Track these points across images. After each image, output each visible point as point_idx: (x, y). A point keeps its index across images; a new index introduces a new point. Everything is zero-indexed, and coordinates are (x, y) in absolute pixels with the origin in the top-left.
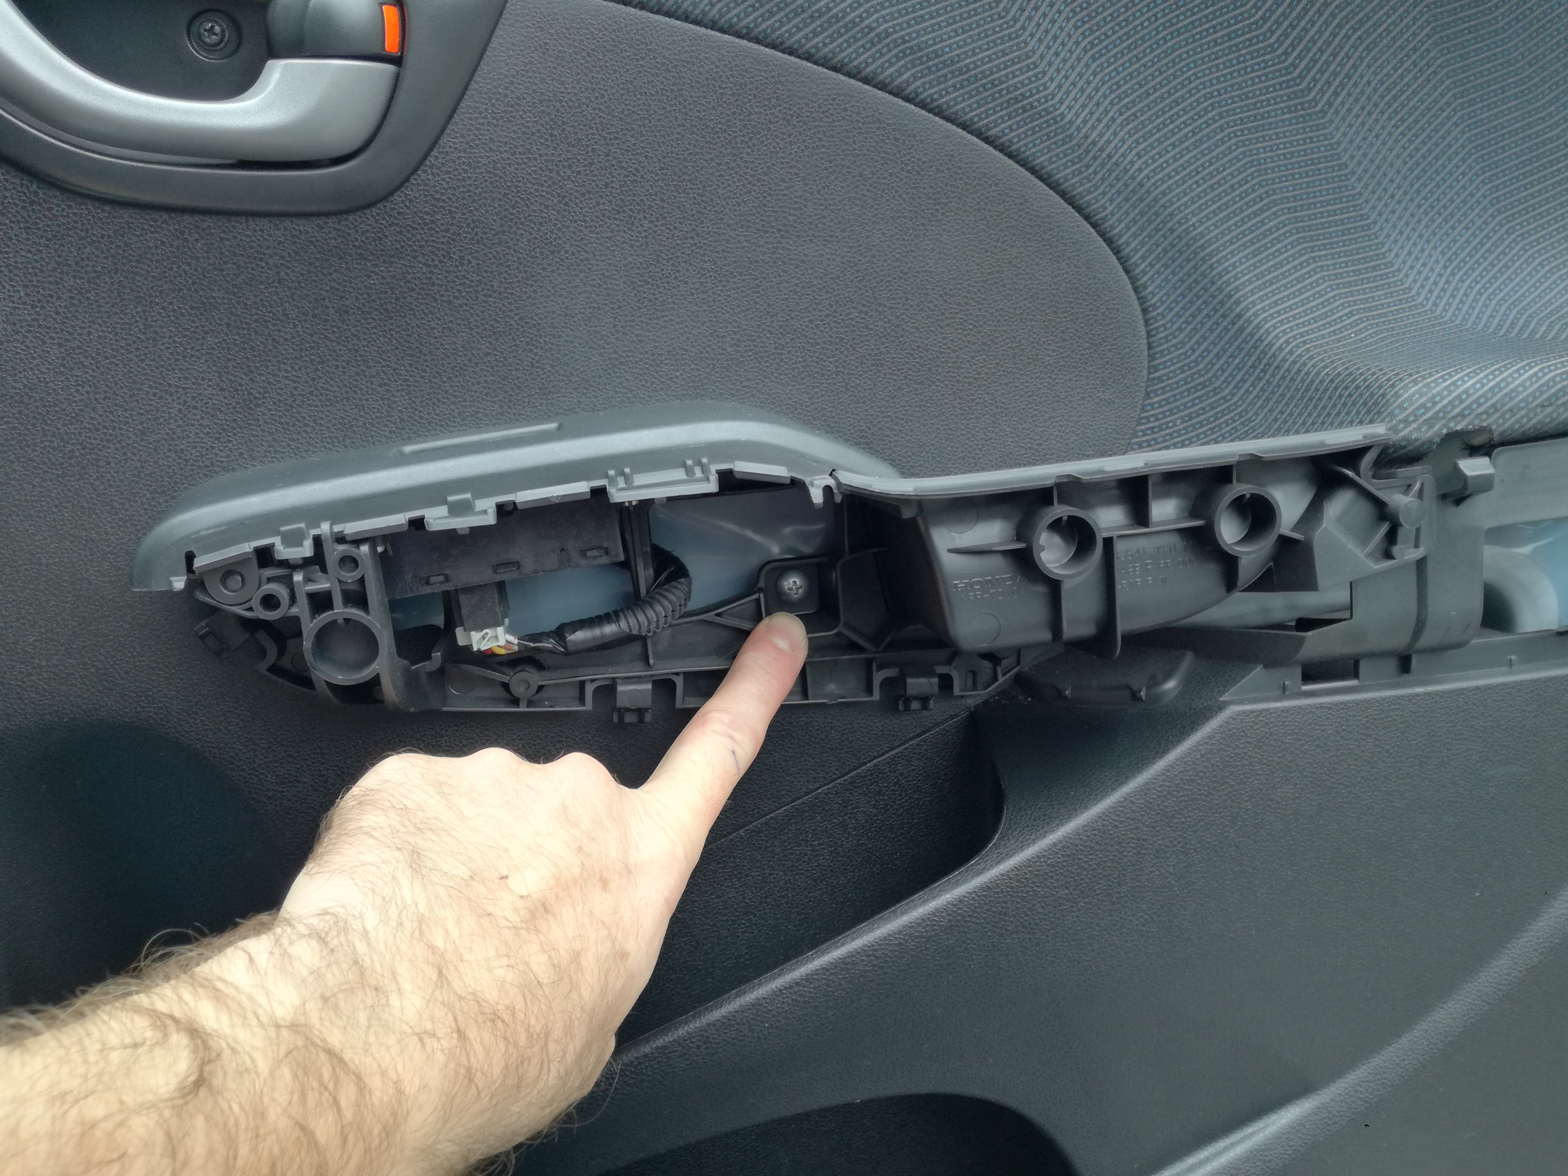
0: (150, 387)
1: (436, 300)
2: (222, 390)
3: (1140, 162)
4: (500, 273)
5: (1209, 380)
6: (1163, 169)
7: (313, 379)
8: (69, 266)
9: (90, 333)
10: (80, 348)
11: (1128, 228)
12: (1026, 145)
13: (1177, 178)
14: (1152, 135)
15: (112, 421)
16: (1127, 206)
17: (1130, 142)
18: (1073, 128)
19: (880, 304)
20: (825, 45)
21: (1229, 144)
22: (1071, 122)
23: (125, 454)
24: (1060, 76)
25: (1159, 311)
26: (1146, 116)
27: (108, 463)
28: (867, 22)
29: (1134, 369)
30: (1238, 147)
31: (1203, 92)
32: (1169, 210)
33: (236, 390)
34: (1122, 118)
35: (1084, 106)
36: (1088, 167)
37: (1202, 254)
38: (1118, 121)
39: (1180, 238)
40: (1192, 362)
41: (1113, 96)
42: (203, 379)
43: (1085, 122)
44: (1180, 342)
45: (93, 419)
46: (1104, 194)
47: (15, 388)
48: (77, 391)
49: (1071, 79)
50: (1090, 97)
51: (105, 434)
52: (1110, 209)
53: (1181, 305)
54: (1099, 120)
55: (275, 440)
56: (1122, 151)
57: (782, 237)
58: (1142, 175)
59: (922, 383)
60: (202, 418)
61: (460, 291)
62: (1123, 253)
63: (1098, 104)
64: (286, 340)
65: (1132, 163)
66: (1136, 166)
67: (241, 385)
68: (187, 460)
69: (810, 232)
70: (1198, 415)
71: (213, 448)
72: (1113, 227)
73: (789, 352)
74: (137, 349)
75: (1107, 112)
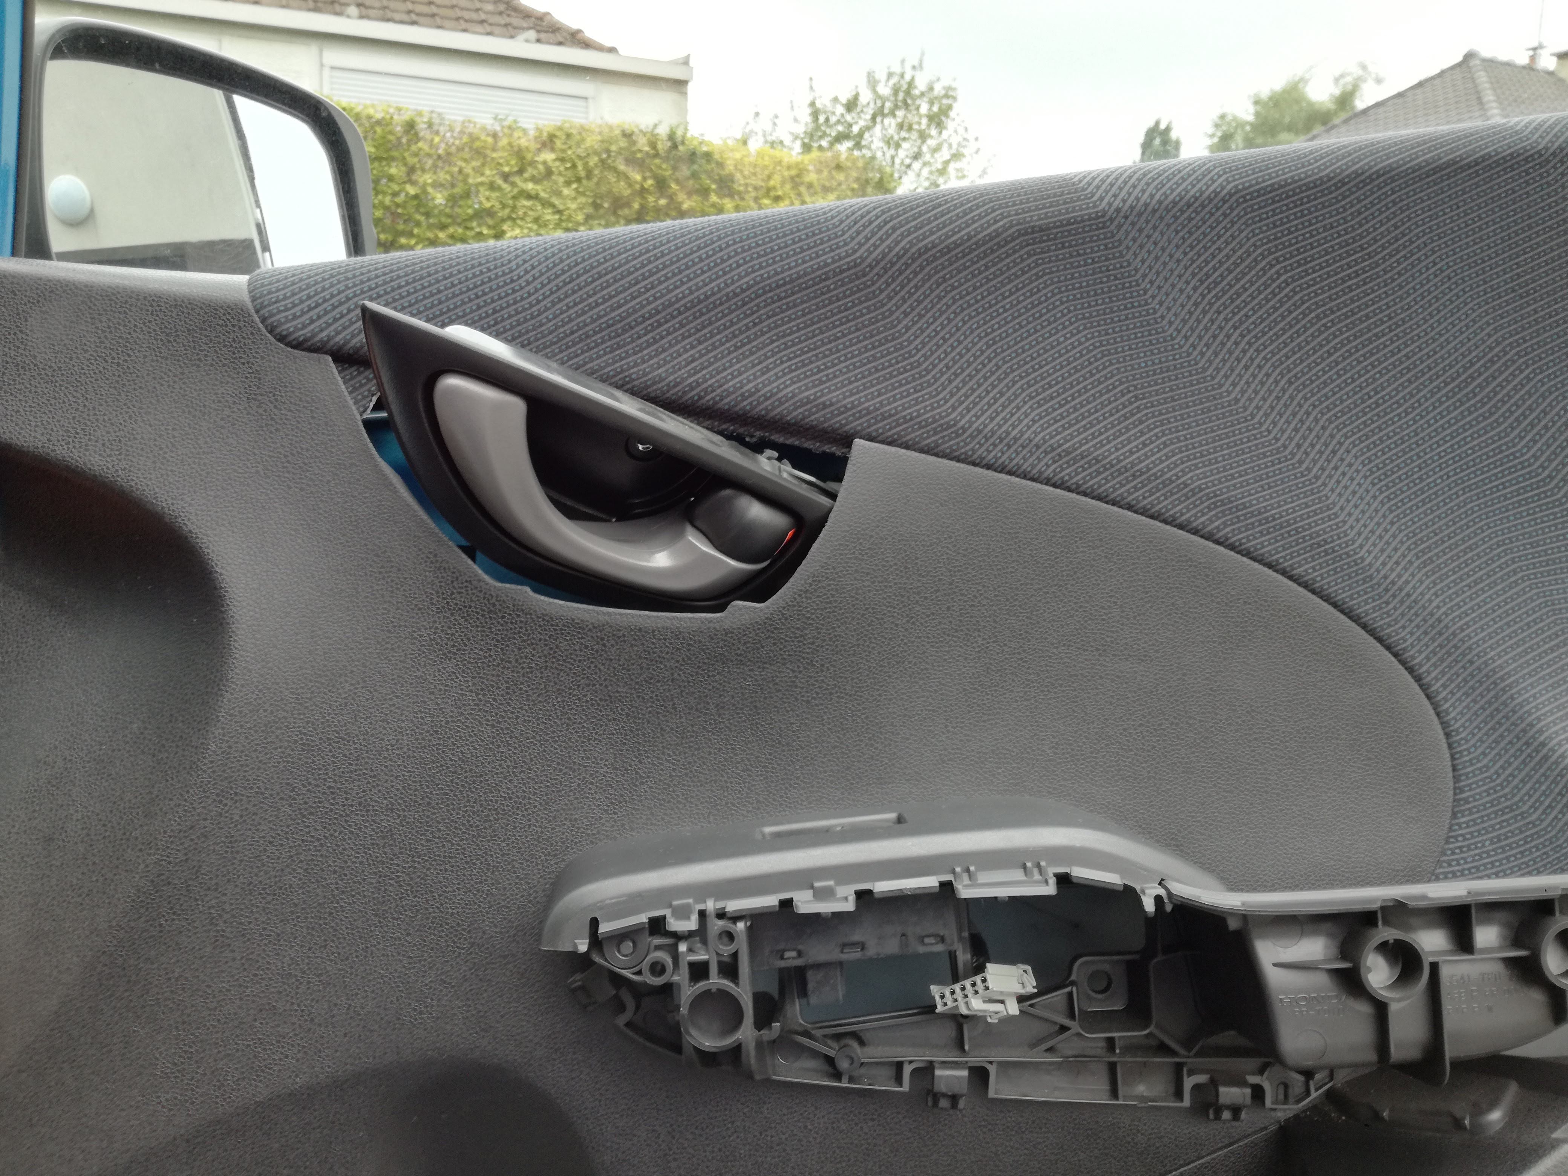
0: (558, 764)
1: (797, 699)
2: (616, 769)
3: (1438, 600)
4: (852, 679)
5: (1516, 804)
6: (1460, 607)
7: (690, 763)
8: (510, 662)
9: (517, 717)
10: (507, 729)
11: (1428, 658)
12: (1329, 583)
13: (1474, 615)
14: (1448, 577)
15: (524, 791)
16: (1427, 639)
17: (1427, 582)
18: (1372, 570)
19: (1190, 717)
20: (1144, 498)
21: (1523, 586)
22: (1370, 565)
23: (529, 820)
24: (1359, 525)
25: (1463, 735)
26: (1441, 560)
27: (515, 828)
28: (1182, 480)
29: (1439, 789)
30: (1531, 589)
31: (1495, 540)
32: (1467, 645)
33: (627, 770)
34: (1419, 561)
35: (1382, 551)
36: (1387, 603)
37: (1502, 685)
38: (1416, 565)
39: (1479, 669)
40: (1497, 785)
41: (1409, 542)
42: (602, 759)
43: (1384, 564)
44: (1484, 766)
45: (508, 789)
46: (1404, 627)
47: (451, 760)
48: (500, 765)
49: (1369, 528)
50: (1388, 543)
51: (516, 802)
52: (1410, 641)
53: (1483, 731)
54: (1397, 563)
55: (652, 814)
56: (1420, 590)
57: (1100, 655)
58: (1441, 612)
59: (1231, 792)
60: (596, 793)
61: (817, 694)
62: (1425, 681)
63: (1396, 549)
64: (672, 729)
65: (1430, 601)
66: (1434, 604)
67: (631, 765)
68: (578, 828)
69: (1126, 652)
70: (1507, 838)
71: (601, 818)
72: (1413, 657)
73: (1104, 756)
74: (553, 732)
75: (1404, 556)
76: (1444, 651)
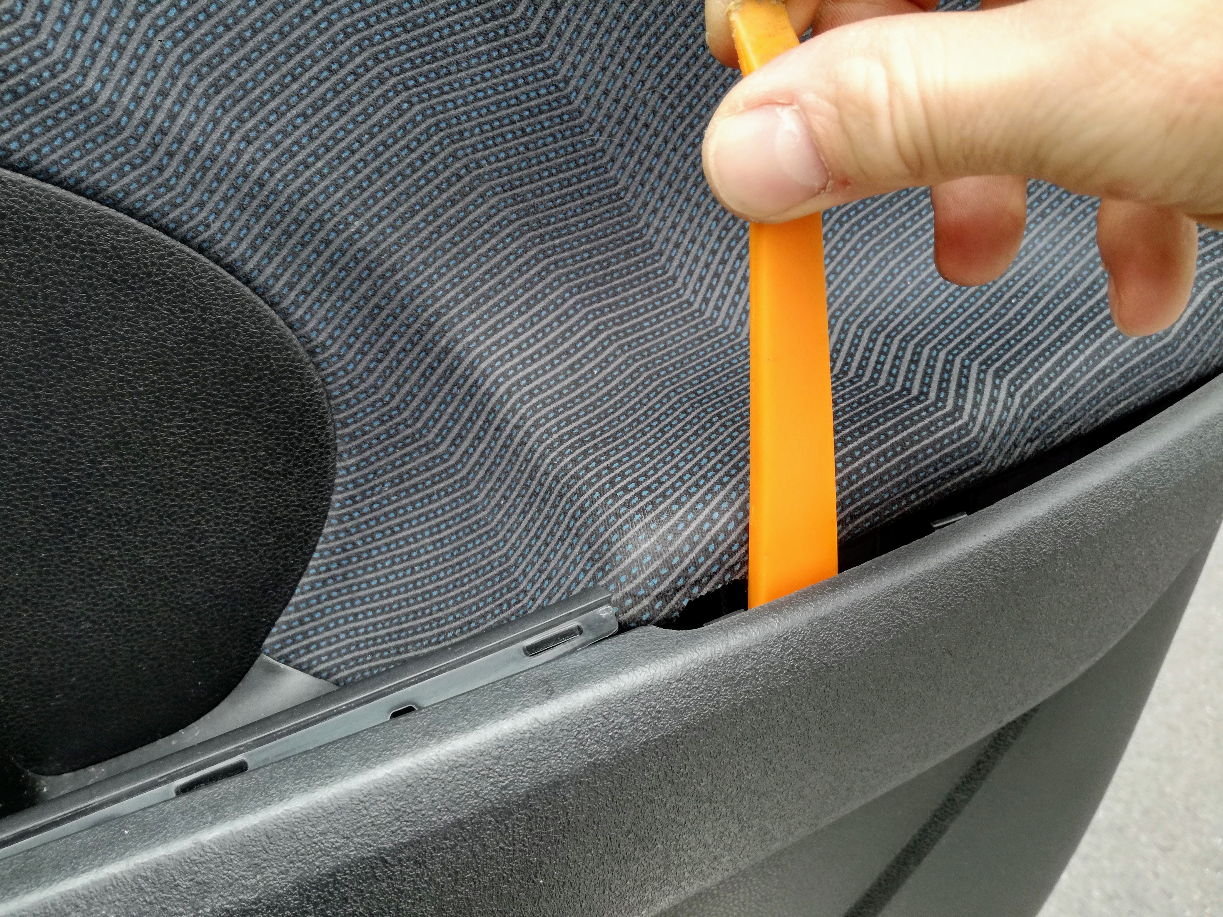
3: (251, 149)
6: (293, 156)
11: (255, 248)
12: (38, 151)
13: (319, 164)
14: (264, 105)
16: (245, 216)
17: (226, 120)
18: (118, 113)
21: (397, 100)
22: (110, 103)
24: (70, 29)
25: (333, 350)
26: (246, 76)
30: (412, 105)
31: (340, 25)
32: (315, 215)
34: (205, 83)
35: (130, 74)
36: (161, 169)
37: (380, 270)
38: (199, 91)
39: (342, 251)
41: (180, 50)
43: (137, 99)
46: (201, 205)
49: (92, 32)
50: (138, 58)
52: (215, 226)
53: (363, 339)
54: (163, 93)
56: (215, 136)
58: (260, 169)
62: (256, 283)
63: (155, 67)
65: (238, 153)
66: (246, 157)
72: (228, 251)
75: (174, 78)
76: (278, 231)
